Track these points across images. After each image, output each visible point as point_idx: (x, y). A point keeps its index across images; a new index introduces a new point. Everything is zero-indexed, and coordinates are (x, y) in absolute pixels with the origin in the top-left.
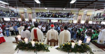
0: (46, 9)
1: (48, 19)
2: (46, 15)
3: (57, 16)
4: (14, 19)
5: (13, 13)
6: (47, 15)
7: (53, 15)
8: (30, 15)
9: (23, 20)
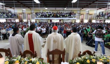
0: (46, 9)
1: (49, 19)
2: (46, 15)
3: (59, 15)
4: (11, 20)
5: (10, 14)
6: (48, 15)
7: (54, 15)
8: (29, 15)
9: (21, 21)
